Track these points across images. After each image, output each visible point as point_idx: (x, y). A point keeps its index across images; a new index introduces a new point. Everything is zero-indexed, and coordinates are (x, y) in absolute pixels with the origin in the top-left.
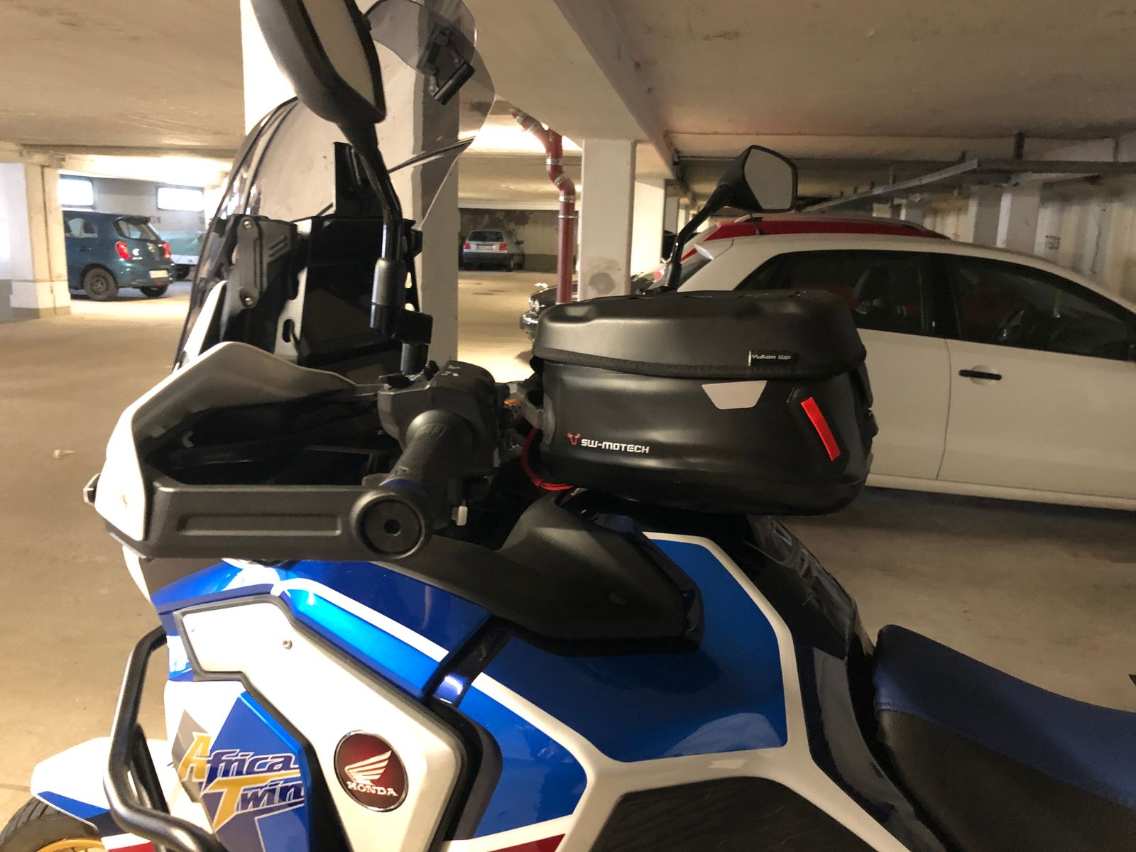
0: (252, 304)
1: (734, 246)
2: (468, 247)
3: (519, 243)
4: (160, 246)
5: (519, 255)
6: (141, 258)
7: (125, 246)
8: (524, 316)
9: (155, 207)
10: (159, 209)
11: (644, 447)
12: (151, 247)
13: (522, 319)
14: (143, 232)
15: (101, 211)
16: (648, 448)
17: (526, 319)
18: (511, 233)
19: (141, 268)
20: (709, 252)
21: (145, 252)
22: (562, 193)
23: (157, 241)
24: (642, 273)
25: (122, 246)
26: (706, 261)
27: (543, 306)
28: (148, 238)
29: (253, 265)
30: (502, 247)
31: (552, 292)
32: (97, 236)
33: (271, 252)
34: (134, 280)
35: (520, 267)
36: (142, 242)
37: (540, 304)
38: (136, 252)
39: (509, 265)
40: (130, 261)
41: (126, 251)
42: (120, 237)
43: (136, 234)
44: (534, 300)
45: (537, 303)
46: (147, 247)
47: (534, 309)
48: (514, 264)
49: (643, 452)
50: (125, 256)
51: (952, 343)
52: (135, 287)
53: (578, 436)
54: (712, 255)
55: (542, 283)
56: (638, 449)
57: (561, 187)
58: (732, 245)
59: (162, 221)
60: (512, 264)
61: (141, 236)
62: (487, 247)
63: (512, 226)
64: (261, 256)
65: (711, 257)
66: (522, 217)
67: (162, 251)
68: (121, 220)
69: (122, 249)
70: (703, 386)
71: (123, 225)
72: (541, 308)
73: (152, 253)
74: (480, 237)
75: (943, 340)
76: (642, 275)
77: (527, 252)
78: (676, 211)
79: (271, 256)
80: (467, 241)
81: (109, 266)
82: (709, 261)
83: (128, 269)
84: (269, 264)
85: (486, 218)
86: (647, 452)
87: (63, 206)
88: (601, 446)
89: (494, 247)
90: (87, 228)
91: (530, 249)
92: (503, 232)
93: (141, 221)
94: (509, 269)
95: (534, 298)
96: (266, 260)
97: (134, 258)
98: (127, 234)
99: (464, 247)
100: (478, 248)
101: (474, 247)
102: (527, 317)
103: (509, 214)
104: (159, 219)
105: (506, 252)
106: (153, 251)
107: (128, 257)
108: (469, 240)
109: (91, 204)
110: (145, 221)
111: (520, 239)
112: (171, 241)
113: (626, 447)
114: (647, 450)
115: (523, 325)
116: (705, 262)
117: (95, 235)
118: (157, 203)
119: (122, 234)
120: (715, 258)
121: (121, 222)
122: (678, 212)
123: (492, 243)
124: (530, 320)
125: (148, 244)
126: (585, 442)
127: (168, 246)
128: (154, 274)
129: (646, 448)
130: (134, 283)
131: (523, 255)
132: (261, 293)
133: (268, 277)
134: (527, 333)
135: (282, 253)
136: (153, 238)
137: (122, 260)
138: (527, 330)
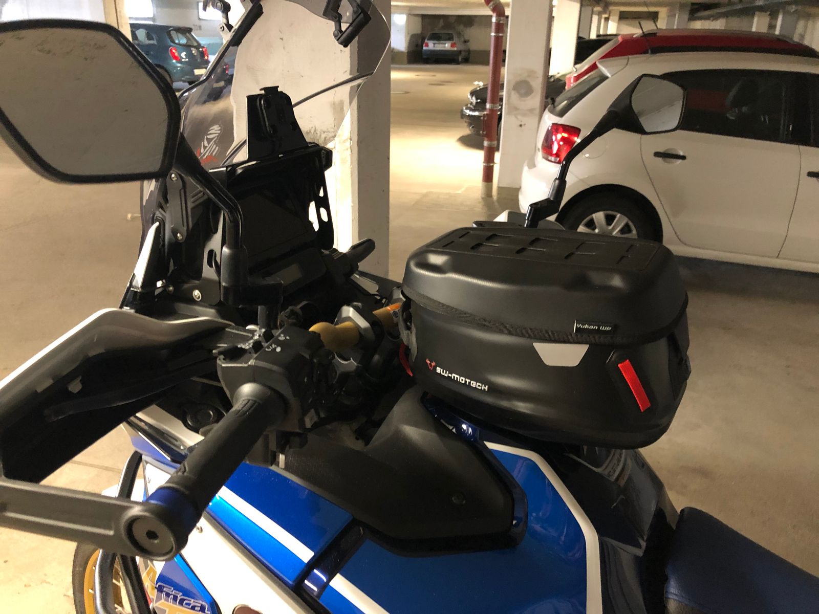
0: (182, 239)
1: (628, 66)
2: (427, 45)
3: (466, 42)
4: (201, 49)
5: (465, 51)
6: (187, 60)
7: (176, 50)
8: (464, 108)
9: (197, 19)
10: (199, 19)
11: (483, 386)
12: (194, 51)
13: (462, 111)
14: (188, 39)
15: (159, 23)
16: (487, 387)
17: (466, 111)
18: (460, 34)
19: (188, 68)
20: (608, 71)
21: (189, 55)
22: (494, 15)
23: (199, 46)
24: (558, 73)
25: (174, 51)
26: (605, 78)
27: (479, 101)
28: (192, 45)
29: (180, 210)
30: (452, 46)
31: (484, 89)
32: (156, 43)
33: (192, 200)
34: (182, 77)
35: (466, 61)
36: (187, 47)
37: (477, 99)
38: (183, 55)
39: (458, 60)
40: (181, 62)
41: (176, 54)
42: (172, 44)
43: (183, 41)
44: (472, 96)
45: (474, 98)
46: (191, 51)
47: (471, 104)
48: (462, 59)
49: (483, 389)
50: (176, 58)
51: (803, 148)
52: (184, 81)
53: (433, 364)
54: (610, 73)
55: (479, 81)
56: (479, 386)
57: (494, 10)
58: (627, 64)
59: (202, 27)
60: (460, 60)
61: (187, 42)
62: (441, 45)
63: (461, 27)
64: (186, 204)
65: (609, 75)
66: (469, 21)
67: (203, 54)
68: (172, 30)
69: (174, 53)
70: (534, 344)
71: (173, 34)
72: (477, 103)
73: (195, 56)
74: (436, 37)
75: (797, 146)
76: (558, 76)
77: (471, 49)
78: (590, 16)
79: (193, 202)
80: (426, 41)
81: (165, 66)
82: (607, 78)
83: (179, 69)
84: (192, 209)
85: (441, 22)
86: (486, 390)
87: (130, 18)
88: (451, 377)
89: (447, 45)
90: (149, 37)
91: (474, 46)
92: (454, 33)
93: (186, 31)
94: (458, 63)
95: (472, 94)
96: (190, 205)
97: (183, 60)
98: (177, 42)
99: (424, 45)
100: (434, 46)
101: (431, 46)
102: (466, 109)
103: (460, 18)
104: (200, 27)
105: (455, 49)
106: (196, 54)
107: (178, 59)
108: (428, 40)
109: (151, 16)
110: (189, 30)
111: (467, 38)
112: (209, 44)
113: (470, 383)
114: (486, 388)
115: (463, 116)
116: (603, 78)
117: (154, 42)
118: (199, 16)
119: (173, 42)
120: (612, 76)
121: (172, 32)
122: (592, 17)
123: (445, 42)
124: (468, 112)
125: (192, 49)
126: (439, 370)
127: (206, 50)
128: (197, 72)
129: (485, 386)
130: (183, 79)
131: (469, 51)
132: (188, 230)
133: (192, 217)
134: (466, 122)
135: (201, 200)
136: (195, 44)
137: (174, 61)
138: (465, 120)
